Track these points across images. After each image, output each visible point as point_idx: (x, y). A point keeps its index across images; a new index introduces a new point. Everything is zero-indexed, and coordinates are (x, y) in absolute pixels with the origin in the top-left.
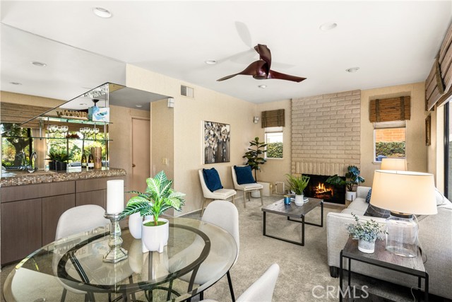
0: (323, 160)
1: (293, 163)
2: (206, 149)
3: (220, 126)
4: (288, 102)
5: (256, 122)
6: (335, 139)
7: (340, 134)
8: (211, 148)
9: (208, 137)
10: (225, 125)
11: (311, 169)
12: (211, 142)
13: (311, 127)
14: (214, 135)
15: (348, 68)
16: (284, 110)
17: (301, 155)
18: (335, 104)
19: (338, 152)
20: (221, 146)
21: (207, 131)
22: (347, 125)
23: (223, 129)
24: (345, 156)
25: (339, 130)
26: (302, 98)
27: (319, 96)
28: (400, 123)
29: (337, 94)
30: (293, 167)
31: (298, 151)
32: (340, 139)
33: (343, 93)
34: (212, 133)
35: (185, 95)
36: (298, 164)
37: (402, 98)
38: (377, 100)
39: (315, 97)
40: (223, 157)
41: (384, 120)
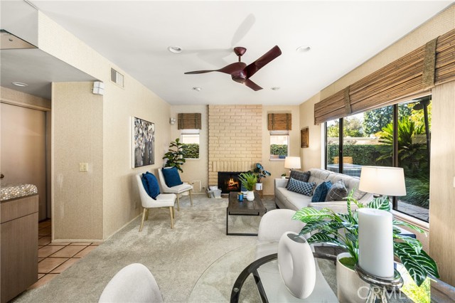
0: (236, 159)
1: (210, 163)
2: (136, 150)
3: (148, 123)
4: (205, 108)
5: (173, 123)
6: (245, 142)
7: (248, 138)
8: (140, 148)
9: (137, 136)
10: (151, 123)
11: (226, 167)
12: (140, 142)
13: (225, 131)
14: (143, 134)
15: (273, 87)
16: (200, 114)
17: (217, 156)
18: (244, 114)
19: (247, 152)
20: (148, 146)
21: (137, 128)
22: (253, 131)
23: (150, 127)
24: (251, 156)
25: (248, 135)
26: (218, 106)
27: (232, 105)
28: (285, 132)
29: (246, 106)
30: (210, 166)
31: (215, 152)
32: (248, 142)
33: (250, 106)
34: (141, 132)
35: (115, 82)
36: (215, 163)
37: (287, 114)
38: (273, 114)
39: (229, 106)
40: (150, 159)
41: (277, 129)
